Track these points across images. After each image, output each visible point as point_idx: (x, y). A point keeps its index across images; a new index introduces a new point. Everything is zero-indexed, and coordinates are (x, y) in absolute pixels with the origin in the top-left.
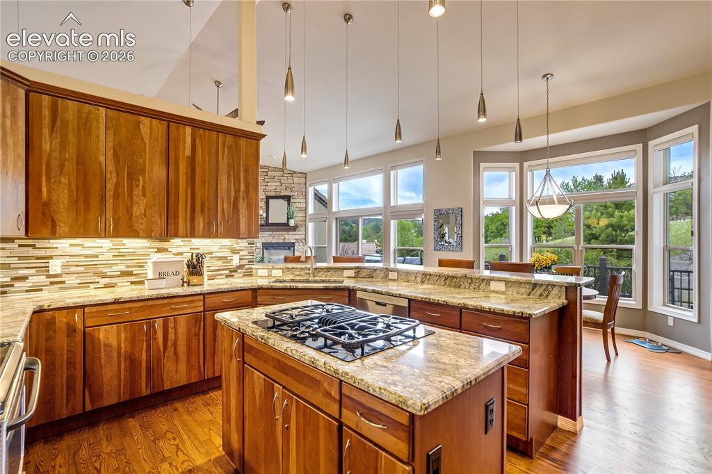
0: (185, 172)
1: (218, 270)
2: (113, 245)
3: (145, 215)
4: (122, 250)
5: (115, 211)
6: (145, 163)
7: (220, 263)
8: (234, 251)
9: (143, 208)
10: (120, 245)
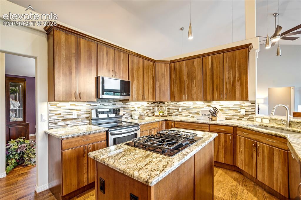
0: (209, 74)
1: (233, 116)
2: (194, 104)
3: (196, 93)
4: (196, 105)
5: (188, 93)
6: (195, 75)
7: (234, 112)
8: (242, 107)
9: (195, 90)
10: (195, 104)
